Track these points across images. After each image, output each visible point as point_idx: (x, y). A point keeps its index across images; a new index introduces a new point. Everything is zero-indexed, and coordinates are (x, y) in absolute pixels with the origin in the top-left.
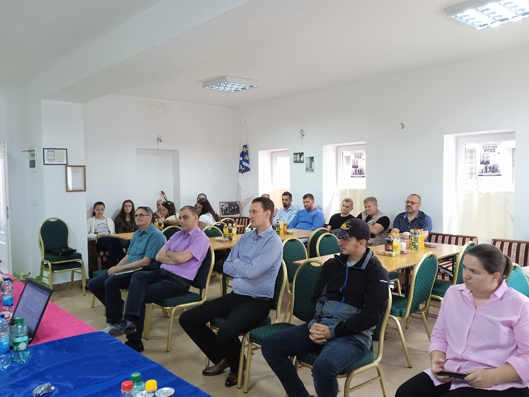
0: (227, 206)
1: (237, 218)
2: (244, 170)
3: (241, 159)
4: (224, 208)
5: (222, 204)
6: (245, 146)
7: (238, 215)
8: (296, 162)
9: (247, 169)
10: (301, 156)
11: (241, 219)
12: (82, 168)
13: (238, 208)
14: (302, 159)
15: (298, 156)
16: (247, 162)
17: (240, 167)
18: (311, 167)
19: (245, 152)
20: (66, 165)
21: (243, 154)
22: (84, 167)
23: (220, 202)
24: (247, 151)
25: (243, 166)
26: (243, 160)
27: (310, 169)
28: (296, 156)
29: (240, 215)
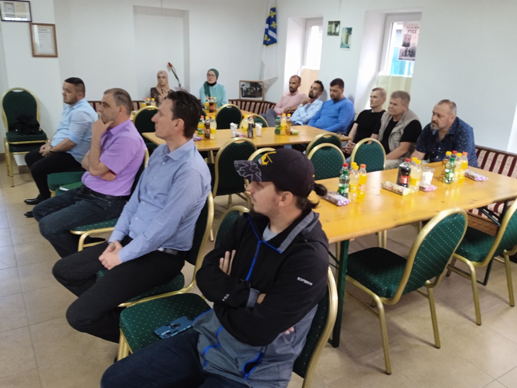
0: (248, 86)
1: (259, 102)
2: (270, 41)
3: (267, 26)
4: (244, 88)
5: (242, 83)
6: (274, 10)
7: (260, 99)
8: (330, 34)
9: (273, 41)
10: (336, 26)
11: (263, 104)
12: (51, 27)
13: (261, 90)
14: (337, 31)
15: (334, 26)
16: (275, 31)
17: (265, 36)
18: (347, 42)
19: (273, 17)
20: (31, 23)
21: (271, 20)
22: (53, 25)
23: (241, 81)
24: (275, 16)
25: (269, 37)
26: (270, 28)
27: (345, 45)
28: (330, 25)
29: (263, 98)
